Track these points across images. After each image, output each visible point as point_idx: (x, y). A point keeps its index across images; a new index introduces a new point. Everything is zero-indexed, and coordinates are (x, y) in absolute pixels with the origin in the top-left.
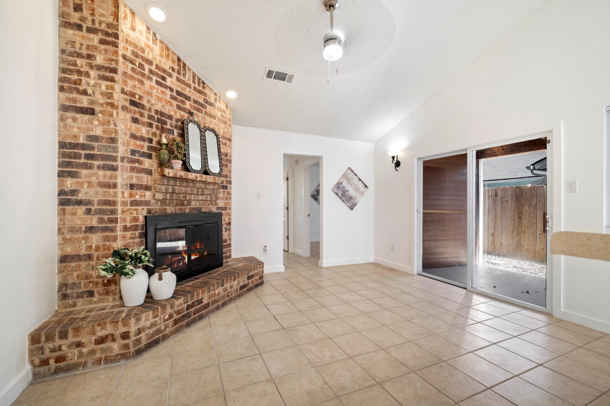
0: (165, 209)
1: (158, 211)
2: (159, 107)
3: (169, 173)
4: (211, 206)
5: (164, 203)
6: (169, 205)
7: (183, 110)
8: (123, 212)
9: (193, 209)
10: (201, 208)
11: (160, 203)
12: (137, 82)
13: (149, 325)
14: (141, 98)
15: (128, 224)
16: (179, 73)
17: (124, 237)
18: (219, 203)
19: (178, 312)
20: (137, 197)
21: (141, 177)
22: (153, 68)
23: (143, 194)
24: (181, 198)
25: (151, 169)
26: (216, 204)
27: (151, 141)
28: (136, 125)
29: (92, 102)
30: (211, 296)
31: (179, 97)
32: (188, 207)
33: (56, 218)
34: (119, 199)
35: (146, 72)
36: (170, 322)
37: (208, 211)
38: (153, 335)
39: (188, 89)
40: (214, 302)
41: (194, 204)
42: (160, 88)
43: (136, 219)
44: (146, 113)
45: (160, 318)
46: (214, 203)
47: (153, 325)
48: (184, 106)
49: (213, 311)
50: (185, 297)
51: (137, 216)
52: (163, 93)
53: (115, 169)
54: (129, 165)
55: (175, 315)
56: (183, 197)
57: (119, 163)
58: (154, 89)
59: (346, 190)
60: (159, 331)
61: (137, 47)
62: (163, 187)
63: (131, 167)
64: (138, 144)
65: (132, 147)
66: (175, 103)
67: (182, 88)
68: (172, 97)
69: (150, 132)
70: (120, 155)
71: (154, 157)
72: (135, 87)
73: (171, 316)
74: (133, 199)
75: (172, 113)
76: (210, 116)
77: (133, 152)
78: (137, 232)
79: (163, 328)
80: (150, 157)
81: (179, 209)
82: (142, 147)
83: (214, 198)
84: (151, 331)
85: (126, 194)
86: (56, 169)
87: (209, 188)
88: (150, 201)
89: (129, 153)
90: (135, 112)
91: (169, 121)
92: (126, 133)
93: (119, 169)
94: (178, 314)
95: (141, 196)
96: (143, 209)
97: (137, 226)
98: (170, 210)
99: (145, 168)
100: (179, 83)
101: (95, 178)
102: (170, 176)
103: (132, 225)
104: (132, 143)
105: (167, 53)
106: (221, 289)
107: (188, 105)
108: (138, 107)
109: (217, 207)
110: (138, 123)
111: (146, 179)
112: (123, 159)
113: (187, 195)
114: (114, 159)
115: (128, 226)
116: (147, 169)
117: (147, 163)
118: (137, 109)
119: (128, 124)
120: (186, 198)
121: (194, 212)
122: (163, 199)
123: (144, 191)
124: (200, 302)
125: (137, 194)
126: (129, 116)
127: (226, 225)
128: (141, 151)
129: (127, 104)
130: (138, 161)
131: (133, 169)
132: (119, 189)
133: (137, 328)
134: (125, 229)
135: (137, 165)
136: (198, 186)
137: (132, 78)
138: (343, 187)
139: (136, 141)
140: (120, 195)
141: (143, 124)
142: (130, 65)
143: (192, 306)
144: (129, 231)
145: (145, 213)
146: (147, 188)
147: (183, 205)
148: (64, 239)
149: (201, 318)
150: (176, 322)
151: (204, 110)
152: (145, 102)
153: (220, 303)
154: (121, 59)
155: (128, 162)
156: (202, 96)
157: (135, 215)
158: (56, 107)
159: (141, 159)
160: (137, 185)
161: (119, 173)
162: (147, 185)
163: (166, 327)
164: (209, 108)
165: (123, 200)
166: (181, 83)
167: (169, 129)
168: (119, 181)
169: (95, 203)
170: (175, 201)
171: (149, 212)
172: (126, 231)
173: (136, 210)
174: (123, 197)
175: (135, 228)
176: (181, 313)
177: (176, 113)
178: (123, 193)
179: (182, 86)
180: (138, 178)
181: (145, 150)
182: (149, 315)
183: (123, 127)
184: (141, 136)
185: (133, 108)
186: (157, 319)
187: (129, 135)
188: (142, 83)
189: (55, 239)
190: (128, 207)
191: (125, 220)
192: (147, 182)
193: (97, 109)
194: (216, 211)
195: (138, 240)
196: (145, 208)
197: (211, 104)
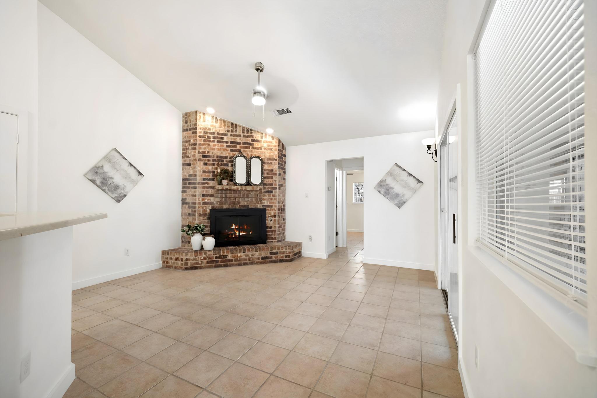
0: (222, 206)
1: (218, 207)
2: (219, 154)
3: (218, 188)
4: (256, 204)
5: (222, 203)
6: (225, 204)
7: (235, 151)
8: (199, 207)
9: (242, 206)
10: (248, 205)
11: (219, 203)
12: (206, 146)
13: (192, 259)
14: (208, 152)
15: (202, 213)
16: (232, 131)
17: (199, 219)
18: (264, 202)
19: (210, 258)
20: (206, 200)
21: (208, 190)
22: (216, 135)
23: (209, 199)
24: (232, 200)
25: (214, 186)
26: (261, 203)
27: (214, 172)
28: (206, 166)
29: (190, 160)
30: (234, 256)
31: (232, 145)
32: (238, 205)
33: (181, 209)
34: (197, 201)
35: (212, 139)
36: (205, 261)
37: (254, 207)
38: (194, 264)
39: (238, 138)
40: (236, 260)
41: (242, 203)
42: (220, 144)
43: (205, 211)
44: (211, 159)
45: (199, 257)
46: (260, 202)
47: (194, 259)
48: (236, 148)
49: (236, 265)
50: (214, 252)
51: (206, 209)
52: (222, 146)
53: (195, 188)
54: (202, 185)
55: (207, 259)
56: (233, 199)
57: (197, 185)
58: (216, 146)
59: (391, 188)
60: (197, 263)
61: (206, 129)
62: (219, 195)
63: (203, 186)
64: (206, 175)
65: (203, 177)
66: (229, 149)
67: (234, 139)
68: (227, 146)
69: (213, 168)
70: (197, 181)
71: (216, 180)
72: (205, 148)
73: (205, 259)
74: (204, 201)
75: (227, 155)
76: (257, 148)
77: (204, 179)
78: (206, 217)
79: (200, 263)
80: (213, 180)
81: (232, 206)
82: (209, 176)
83: (258, 199)
84: (193, 262)
85: (201, 199)
86: (181, 190)
87: (252, 193)
88: (213, 202)
89: (202, 180)
90: (205, 160)
91: (225, 160)
92: (200, 171)
93: (197, 188)
94: (209, 259)
95: (208, 200)
96: (209, 206)
97: (206, 214)
98: (225, 206)
99: (210, 186)
100: (232, 137)
101: (190, 193)
102: (219, 189)
103: (204, 214)
104: (203, 175)
105: (224, 124)
106: (243, 254)
107: (238, 147)
108: (206, 157)
109: (262, 205)
110: (207, 165)
111: (211, 191)
112: (199, 183)
113: (236, 198)
114: (195, 183)
115: (201, 214)
116: (211, 186)
117: (211, 183)
118: (206, 159)
119: (202, 167)
120: (236, 200)
121: (242, 208)
122: (220, 201)
123: (210, 197)
124: (225, 257)
125: (206, 199)
126: (202, 163)
127: (271, 217)
128: (208, 178)
129: (201, 158)
130: (207, 183)
131: (204, 187)
132: (197, 197)
133: (186, 258)
134: (200, 215)
135: (206, 185)
136: (243, 193)
137: (204, 144)
138: (387, 185)
139: (205, 174)
140: (197, 200)
141: (210, 165)
142: (203, 139)
143: (220, 257)
144: (201, 216)
145: (210, 208)
146: (212, 196)
147: (235, 204)
148: (183, 218)
149: (226, 266)
150: (208, 262)
151: (251, 146)
152: (211, 154)
153: (242, 262)
154: (198, 138)
155: (201, 184)
156: (249, 138)
157: (205, 209)
158: (181, 165)
159: (208, 182)
160: (206, 194)
161: (197, 189)
162: (211, 194)
163: (202, 263)
164: (256, 144)
165: (199, 202)
166: (233, 136)
167: (225, 164)
168: (197, 193)
169: (191, 203)
170: (229, 202)
171: (213, 207)
172: (200, 216)
173: (206, 206)
174: (199, 200)
175: (205, 215)
176: (211, 259)
177: (230, 154)
178: (199, 199)
179: (235, 138)
180: (206, 191)
181: (211, 177)
182: (192, 254)
183: (199, 168)
184: (208, 171)
185: (204, 158)
186: (197, 257)
187: (202, 171)
188: (209, 145)
189: (180, 218)
190: (202, 205)
191: (200, 211)
192: (212, 193)
193: (191, 163)
194: (261, 207)
195: (206, 221)
196: (211, 205)
197: (257, 141)
